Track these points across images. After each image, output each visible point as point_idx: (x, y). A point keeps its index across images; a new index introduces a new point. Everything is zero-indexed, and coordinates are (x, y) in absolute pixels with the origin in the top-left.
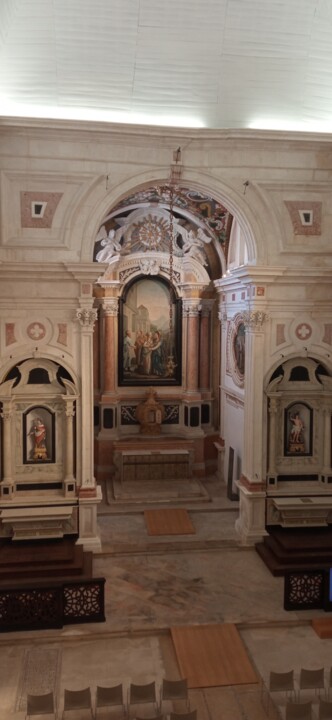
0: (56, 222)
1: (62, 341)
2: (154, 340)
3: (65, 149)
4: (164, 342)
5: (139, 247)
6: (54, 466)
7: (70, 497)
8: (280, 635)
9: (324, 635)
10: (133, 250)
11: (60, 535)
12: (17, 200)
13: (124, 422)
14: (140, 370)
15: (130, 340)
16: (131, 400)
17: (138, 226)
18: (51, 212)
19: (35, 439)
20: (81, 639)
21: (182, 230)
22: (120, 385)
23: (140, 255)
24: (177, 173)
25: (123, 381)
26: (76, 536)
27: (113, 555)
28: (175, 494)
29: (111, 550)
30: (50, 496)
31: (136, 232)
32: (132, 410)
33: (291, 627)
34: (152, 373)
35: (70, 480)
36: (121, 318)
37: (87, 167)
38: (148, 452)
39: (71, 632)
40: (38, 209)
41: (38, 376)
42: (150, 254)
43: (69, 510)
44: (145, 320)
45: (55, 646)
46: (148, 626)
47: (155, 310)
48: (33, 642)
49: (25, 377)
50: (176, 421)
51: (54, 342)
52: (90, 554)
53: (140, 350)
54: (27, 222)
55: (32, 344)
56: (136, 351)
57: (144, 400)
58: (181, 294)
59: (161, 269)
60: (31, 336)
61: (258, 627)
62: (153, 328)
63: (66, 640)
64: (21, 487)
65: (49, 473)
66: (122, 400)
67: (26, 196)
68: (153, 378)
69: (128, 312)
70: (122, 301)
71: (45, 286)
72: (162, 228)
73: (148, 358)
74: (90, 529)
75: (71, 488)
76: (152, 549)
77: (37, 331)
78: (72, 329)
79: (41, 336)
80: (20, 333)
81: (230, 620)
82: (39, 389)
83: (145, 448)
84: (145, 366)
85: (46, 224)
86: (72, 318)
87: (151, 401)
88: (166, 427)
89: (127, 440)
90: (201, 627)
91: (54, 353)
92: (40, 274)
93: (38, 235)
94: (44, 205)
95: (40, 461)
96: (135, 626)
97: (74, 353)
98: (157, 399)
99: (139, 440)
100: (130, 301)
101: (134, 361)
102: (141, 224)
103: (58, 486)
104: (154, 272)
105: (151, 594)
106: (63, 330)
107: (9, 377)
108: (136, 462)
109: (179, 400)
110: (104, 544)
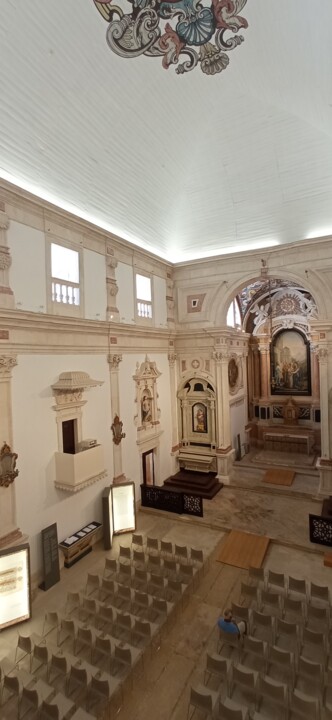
0: (203, 309)
1: (208, 369)
2: (294, 367)
3: (206, 272)
4: (301, 369)
5: (281, 313)
6: (207, 435)
7: (213, 452)
8: (298, 555)
9: (326, 564)
10: (277, 315)
11: (208, 471)
12: (186, 299)
13: (275, 416)
14: (286, 385)
15: (280, 368)
16: (279, 403)
17: (280, 301)
18: (201, 303)
19: (198, 419)
20: (188, 522)
21: (306, 300)
22: (272, 394)
23: (280, 318)
24: (264, 273)
25: (274, 391)
26: (216, 474)
27: (234, 487)
28: (293, 462)
29: (234, 485)
30: (205, 450)
31: (279, 304)
32: (280, 409)
33: (310, 552)
34: (294, 387)
35: (213, 443)
36: (272, 355)
37: (217, 278)
38: (282, 435)
39: (185, 517)
40: (195, 303)
41: (198, 387)
42: (288, 316)
43: (210, 459)
44: (289, 356)
45: (176, 522)
46: (222, 526)
47: (294, 349)
48: (167, 517)
49: (192, 387)
50: (308, 418)
51: (204, 370)
52: (222, 486)
53: (285, 373)
54: (190, 310)
55: (194, 370)
56: (283, 374)
57: (286, 403)
58: (309, 338)
59: (295, 324)
60: (193, 367)
61: (287, 545)
62: (293, 360)
63: (181, 521)
64: (192, 444)
65: (204, 438)
66: (273, 403)
67: (189, 297)
68: (295, 391)
69: (277, 351)
70: (273, 345)
71: (199, 341)
72: (295, 300)
73: (291, 379)
74: (223, 471)
75: (214, 447)
76: (257, 489)
77: (196, 364)
78: (212, 362)
79: (198, 367)
80: (188, 366)
81: (270, 536)
82: (199, 393)
83: (281, 433)
84: (289, 383)
85: (198, 310)
86: (212, 357)
87: (290, 404)
88: (301, 421)
89: (276, 427)
90: (249, 535)
91: (204, 375)
92: (195, 335)
93: (195, 316)
94: (197, 300)
95: (199, 431)
96: (216, 524)
97: (214, 375)
98: (294, 402)
99: (283, 427)
100: (279, 344)
101: (282, 380)
102: (282, 300)
103: (209, 446)
104: (290, 327)
105: (237, 511)
106: (208, 363)
107: (186, 387)
108: (274, 440)
109: (309, 405)
110: (232, 481)
